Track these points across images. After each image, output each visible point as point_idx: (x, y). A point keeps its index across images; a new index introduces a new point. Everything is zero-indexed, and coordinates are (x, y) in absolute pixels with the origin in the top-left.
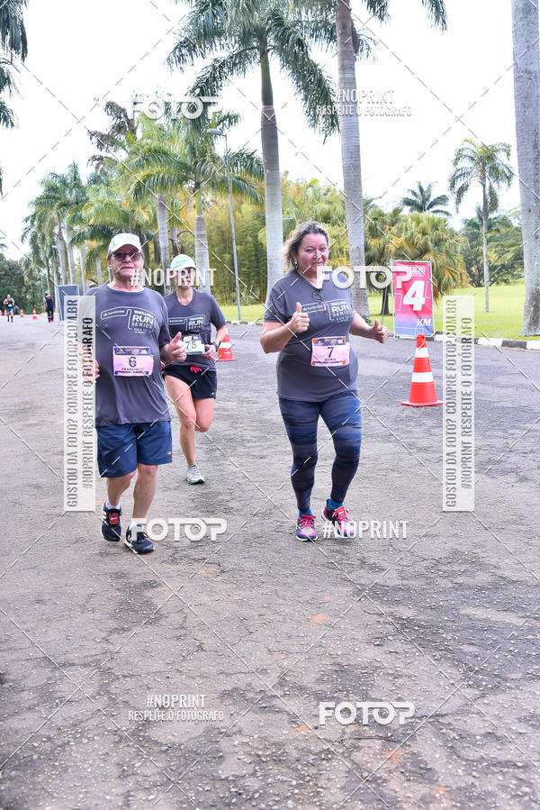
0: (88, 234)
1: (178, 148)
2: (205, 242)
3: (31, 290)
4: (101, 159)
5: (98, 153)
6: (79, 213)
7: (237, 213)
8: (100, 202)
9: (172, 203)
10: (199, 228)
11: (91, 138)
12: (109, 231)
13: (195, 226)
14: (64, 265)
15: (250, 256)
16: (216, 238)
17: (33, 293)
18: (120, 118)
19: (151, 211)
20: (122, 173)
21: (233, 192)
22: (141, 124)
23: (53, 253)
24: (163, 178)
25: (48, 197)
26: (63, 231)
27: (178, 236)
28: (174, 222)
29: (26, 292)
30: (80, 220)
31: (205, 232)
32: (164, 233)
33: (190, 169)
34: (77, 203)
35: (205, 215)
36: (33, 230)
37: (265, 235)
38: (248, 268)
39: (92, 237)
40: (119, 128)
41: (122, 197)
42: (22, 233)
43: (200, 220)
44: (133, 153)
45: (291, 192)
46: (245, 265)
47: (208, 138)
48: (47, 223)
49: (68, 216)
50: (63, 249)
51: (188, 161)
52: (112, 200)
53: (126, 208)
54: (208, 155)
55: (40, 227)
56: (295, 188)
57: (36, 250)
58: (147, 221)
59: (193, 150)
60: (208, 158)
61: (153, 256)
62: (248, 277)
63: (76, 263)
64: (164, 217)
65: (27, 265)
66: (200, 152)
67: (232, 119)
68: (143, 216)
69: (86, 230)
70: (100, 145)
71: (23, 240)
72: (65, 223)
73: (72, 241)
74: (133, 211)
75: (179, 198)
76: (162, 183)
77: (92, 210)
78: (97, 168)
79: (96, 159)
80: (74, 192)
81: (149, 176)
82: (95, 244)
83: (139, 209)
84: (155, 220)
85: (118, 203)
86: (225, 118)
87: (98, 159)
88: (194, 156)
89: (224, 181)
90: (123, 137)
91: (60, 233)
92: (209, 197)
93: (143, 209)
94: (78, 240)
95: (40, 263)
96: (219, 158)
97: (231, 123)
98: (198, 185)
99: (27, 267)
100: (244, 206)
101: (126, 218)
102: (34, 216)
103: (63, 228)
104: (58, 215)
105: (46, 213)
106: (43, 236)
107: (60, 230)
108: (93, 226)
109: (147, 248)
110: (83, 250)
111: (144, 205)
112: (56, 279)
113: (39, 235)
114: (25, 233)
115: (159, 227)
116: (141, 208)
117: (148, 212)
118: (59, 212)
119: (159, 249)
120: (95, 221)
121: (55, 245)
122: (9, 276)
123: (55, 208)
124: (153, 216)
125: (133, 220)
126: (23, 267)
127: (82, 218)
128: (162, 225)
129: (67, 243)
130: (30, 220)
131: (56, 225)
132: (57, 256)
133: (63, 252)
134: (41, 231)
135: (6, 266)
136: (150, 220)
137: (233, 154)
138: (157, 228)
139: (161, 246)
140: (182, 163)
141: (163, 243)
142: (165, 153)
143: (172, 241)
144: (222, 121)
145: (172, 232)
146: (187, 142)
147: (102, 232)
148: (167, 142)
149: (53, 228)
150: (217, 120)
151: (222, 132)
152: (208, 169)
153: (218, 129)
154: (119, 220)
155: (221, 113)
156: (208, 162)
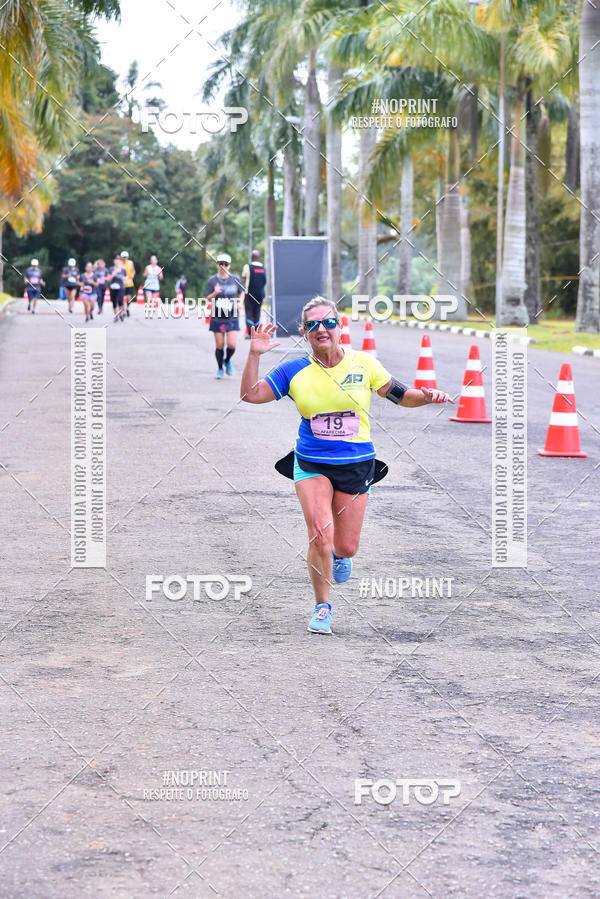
0: (383, 92)
3: (220, 237)
6: (363, 31)
14: (315, 173)
19: (565, 38)
23: (288, 138)
29: (205, 241)
30: (365, 53)
36: (240, 66)
42: (208, 75)
48: (277, 53)
49: (332, 37)
50: (316, 128)
53: (494, 26)
55: (254, 64)
58: (549, 66)
61: (559, 168)
65: (214, 165)
68: (541, 52)
69: (378, 78)
71: (207, 93)
72: (325, 57)
73: (338, 110)
74: (514, 34)
83: (531, 29)
84: (574, 64)
91: (312, 85)
93: (545, 29)
94: (356, 103)
95: (249, 163)
99: (212, 171)
101: (493, 53)
102: (242, 30)
103: (321, 66)
104: (307, 31)
105: (276, 25)
106: (264, 88)
107: (313, 73)
108: (398, 69)
109: (544, 146)
110: (367, 134)
111: (548, 19)
112: (287, 210)
113: (253, 82)
114: (216, 76)
115: (583, 85)
116: (537, 26)
117: (557, 40)
118: (310, 22)
119: (579, 150)
120: (405, 56)
121: (294, 113)
122: (163, 191)
123: (300, 11)
124: (569, 53)
125: (513, 60)
126: (201, 171)
127: (369, 46)
128: (591, 82)
129: (327, 110)
130: (232, 41)
131: (301, 58)
132: (296, 147)
133: (314, 136)
134: (258, 73)
135: (158, 165)
136: (560, 64)
138: (577, 89)
139: (583, 144)
141: (590, 135)
147: (424, 88)
149: (292, 66)
154: (472, 58)
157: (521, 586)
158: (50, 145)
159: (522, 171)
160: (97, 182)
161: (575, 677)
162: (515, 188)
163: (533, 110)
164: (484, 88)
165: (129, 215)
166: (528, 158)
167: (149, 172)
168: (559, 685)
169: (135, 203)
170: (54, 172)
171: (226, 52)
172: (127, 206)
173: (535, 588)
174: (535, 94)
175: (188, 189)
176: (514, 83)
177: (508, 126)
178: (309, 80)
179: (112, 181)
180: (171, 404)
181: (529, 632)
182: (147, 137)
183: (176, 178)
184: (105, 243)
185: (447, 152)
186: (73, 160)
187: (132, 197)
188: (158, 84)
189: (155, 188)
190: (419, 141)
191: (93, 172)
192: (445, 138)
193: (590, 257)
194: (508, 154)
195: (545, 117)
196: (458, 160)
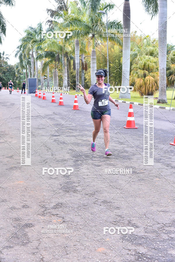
0: (44, 55)
1: (86, 18)
2: (95, 61)
3: (18, 79)
5: (51, 19)
6: (41, 45)
7: (112, 49)
8: (50, 41)
9: (82, 43)
10: (93, 55)
11: (48, 12)
12: (53, 54)
14: (33, 68)
19: (73, 46)
20: (60, 29)
22: (70, 7)
24: (78, 32)
25: (28, 38)
26: (34, 53)
27: (84, 58)
28: (83, 51)
30: (41, 49)
31: (95, 57)
32: (77, 57)
33: (91, 28)
34: (41, 41)
36: (21, 52)
38: (116, 74)
39: (46, 57)
40: (61, 8)
41: (60, 39)
42: (16, 53)
44: (65, 20)
45: (138, 41)
47: (99, 14)
48: (27, 49)
49: (36, 47)
50: (33, 61)
51: (90, 25)
52: (55, 40)
53: (61, 44)
54: (99, 22)
55: (23, 51)
57: (21, 61)
58: (70, 51)
59: (92, 20)
60: (99, 24)
61: (72, 67)
63: (39, 68)
64: (78, 50)
66: (96, 21)
67: (111, 6)
68: (69, 49)
69: (43, 53)
70: (52, 15)
71: (16, 56)
72: (35, 50)
73: (37, 58)
74: (65, 46)
75: (85, 41)
76: (77, 34)
82: (47, 60)
84: (74, 51)
85: (58, 42)
86: (108, 6)
87: (50, 22)
88: (93, 22)
90: (62, 12)
91: (33, 54)
92: (99, 42)
93: (69, 45)
94: (40, 57)
95: (23, 67)
96: (103, 24)
97: (110, 9)
98: (93, 36)
99: (17, 68)
100: (115, 46)
101: (61, 49)
102: (21, 46)
103: (34, 52)
104: (32, 46)
105: (27, 45)
106: (25, 55)
107: (33, 53)
108: (46, 52)
109: (70, 63)
110: (42, 62)
111: (70, 43)
112: (29, 74)
113: (23, 54)
114: (17, 53)
115: (76, 54)
116: (68, 44)
117: (71, 47)
118: (32, 44)
119: (75, 64)
120: (47, 49)
121: (30, 59)
122: (9, 72)
123: (30, 43)
124: (73, 49)
125: (65, 50)
126: (15, 69)
128: (77, 53)
129: (35, 58)
130: (19, 48)
131: (31, 50)
132: (30, 64)
134: (24, 53)
135: (8, 68)
137: (110, 22)
138: (75, 54)
139: (76, 62)
140: (87, 26)
141: (77, 61)
142: (80, 21)
143: (82, 60)
144: (107, 7)
145: (82, 56)
146: (90, 16)
147: (50, 55)
148: (81, 16)
149: (29, 51)
150: (104, 7)
151: (106, 12)
152: (99, 29)
153: (104, 11)
154: (58, 49)
155: (106, 3)
156: (99, 26)
159: (66, 67)
162: (65, 70)
163: (68, 58)
164: (60, 55)
165: (4, 75)
166: (67, 65)
171: (18, 50)
174: (68, 55)
175: (13, 71)
176: (65, 53)
177: (64, 60)
180: (14, 104)
182: (6, 63)
183: (11, 70)
185: (54, 65)
187: (4, 73)
188: (8, 55)
190: (50, 63)
192: (54, 62)
193: (77, 80)
194: (64, 65)
195: (70, 59)
196: (56, 66)
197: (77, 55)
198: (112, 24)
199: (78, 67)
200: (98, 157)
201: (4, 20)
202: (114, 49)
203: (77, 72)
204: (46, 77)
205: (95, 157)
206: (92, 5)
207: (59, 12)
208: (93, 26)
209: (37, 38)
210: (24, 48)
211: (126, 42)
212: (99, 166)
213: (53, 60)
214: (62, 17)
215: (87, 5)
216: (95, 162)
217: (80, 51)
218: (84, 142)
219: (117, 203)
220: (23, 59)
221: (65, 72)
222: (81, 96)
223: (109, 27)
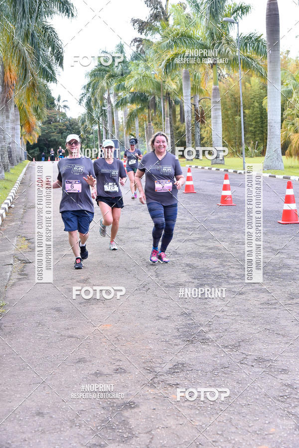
0: (129, 99)
1: (200, 32)
2: (219, 106)
3: (86, 142)
4: (140, 41)
5: (139, 36)
6: (123, 83)
7: (247, 83)
8: (138, 74)
9: (195, 76)
10: (215, 96)
11: (134, 25)
12: (145, 97)
13: (212, 95)
14: (111, 123)
15: (257, 118)
16: (229, 103)
17: (87, 143)
18: (157, 8)
19: (178, 82)
20: (156, 52)
21: (243, 67)
22: (172, 14)
23: (103, 113)
25: (100, 70)
26: (111, 96)
27: (199, 101)
28: (196, 90)
30: (124, 88)
31: (219, 99)
32: (187, 100)
34: (122, 75)
35: (221, 85)
36: (88, 95)
37: (267, 103)
38: (255, 128)
39: (132, 102)
40: (156, 17)
41: (156, 70)
42: (80, 97)
43: (215, 89)
44: (165, 37)
45: (291, 66)
46: (252, 125)
47: (224, 25)
48: (99, 90)
49: (115, 85)
50: (110, 110)
51: (208, 43)
52: (147, 72)
53: (159, 80)
54: (224, 38)
55: (93, 94)
56: (295, 63)
57: (90, 109)
58: (174, 89)
59: (212, 34)
60: (223, 41)
61: (179, 117)
62: (254, 135)
63: (121, 121)
64: (188, 87)
66: (218, 36)
67: (244, 9)
68: (172, 86)
69: (128, 96)
70: (141, 30)
71: (80, 102)
72: (112, 91)
73: (117, 105)
74: (164, 82)
75: (200, 72)
77: (132, 81)
78: (138, 48)
79: (137, 41)
80: (120, 66)
81: (177, 55)
82: (135, 107)
83: (169, 80)
84: (181, 89)
85: (152, 76)
86: (238, 9)
87: (139, 41)
88: (213, 39)
89: (235, 59)
90: (158, 24)
92: (225, 72)
93: (172, 80)
94: (122, 103)
95: (92, 120)
96: (232, 41)
97: (243, 13)
99: (83, 124)
100: (252, 79)
101: (159, 87)
102: (89, 85)
103: (111, 93)
104: (107, 84)
105: (98, 83)
106: (96, 100)
107: (109, 95)
108: (133, 93)
109: (174, 111)
110: (125, 111)
111: (173, 77)
112: (104, 133)
113: (92, 99)
114: (82, 97)
115: (184, 94)
117: (176, 82)
118: (108, 81)
119: (184, 112)
120: (135, 89)
121: (104, 107)
122: (70, 130)
123: (105, 79)
124: (179, 85)
125: (164, 89)
126: (80, 124)
127: (125, 87)
128: (186, 93)
129: (114, 105)
130: (86, 88)
131: (106, 91)
132: (106, 116)
133: (110, 112)
134: (94, 96)
135: (67, 123)
136: (177, 88)
137: (244, 38)
138: (182, 95)
139: (185, 110)
140: (203, 45)
141: (187, 107)
142: (190, 37)
143: (195, 105)
144: (236, 11)
145: (195, 98)
146: (207, 28)
147: (140, 98)
148: (192, 28)
149: (103, 94)
150: (232, 11)
151: (236, 20)
152: (223, 50)
153: (232, 18)
154: (153, 89)
155: (235, 5)
156: (224, 44)
157: (187, 226)
158: (39, 118)
159: (168, 119)
160: (51, 128)
161: (207, 248)
162: (167, 123)
163: (170, 102)
164: (157, 97)
165: (61, 137)
166: (170, 115)
167: (65, 125)
168: (203, 250)
169: (62, 134)
170: (39, 126)
171: (84, 91)
172: (60, 134)
173: (190, 226)
174: (171, 98)
175: (76, 129)
176: (165, 95)
177: (164, 106)
178: (108, 97)
179: (55, 128)
181: (192, 237)
182: (64, 115)
183: (72, 126)
184: (54, 145)
185: (147, 115)
186: (44, 123)
187: (61, 132)
189: (67, 129)
190: (140, 112)
191: (50, 126)
192: (146, 111)
193: (189, 140)
194: (164, 114)
195: (174, 104)
196: (151, 117)
197: (186, 96)
198: (246, 41)
199: (188, 117)
200: (237, 277)
201: (60, 42)
202: (250, 83)
203: (188, 127)
204: (133, 136)
205: (233, 278)
206: (210, 8)
207: (153, 24)
208: (214, 44)
209: (116, 69)
210: (94, 89)
211: (273, 70)
212: (241, 293)
213: (145, 106)
214: (158, 32)
215: (202, 8)
216: (235, 287)
217: (192, 89)
218: (210, 251)
219: (282, 361)
220: (93, 107)
221: (167, 127)
222: (196, 169)
223: (242, 46)
